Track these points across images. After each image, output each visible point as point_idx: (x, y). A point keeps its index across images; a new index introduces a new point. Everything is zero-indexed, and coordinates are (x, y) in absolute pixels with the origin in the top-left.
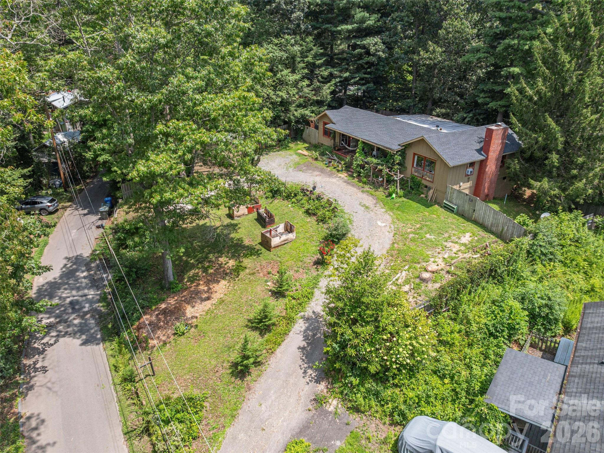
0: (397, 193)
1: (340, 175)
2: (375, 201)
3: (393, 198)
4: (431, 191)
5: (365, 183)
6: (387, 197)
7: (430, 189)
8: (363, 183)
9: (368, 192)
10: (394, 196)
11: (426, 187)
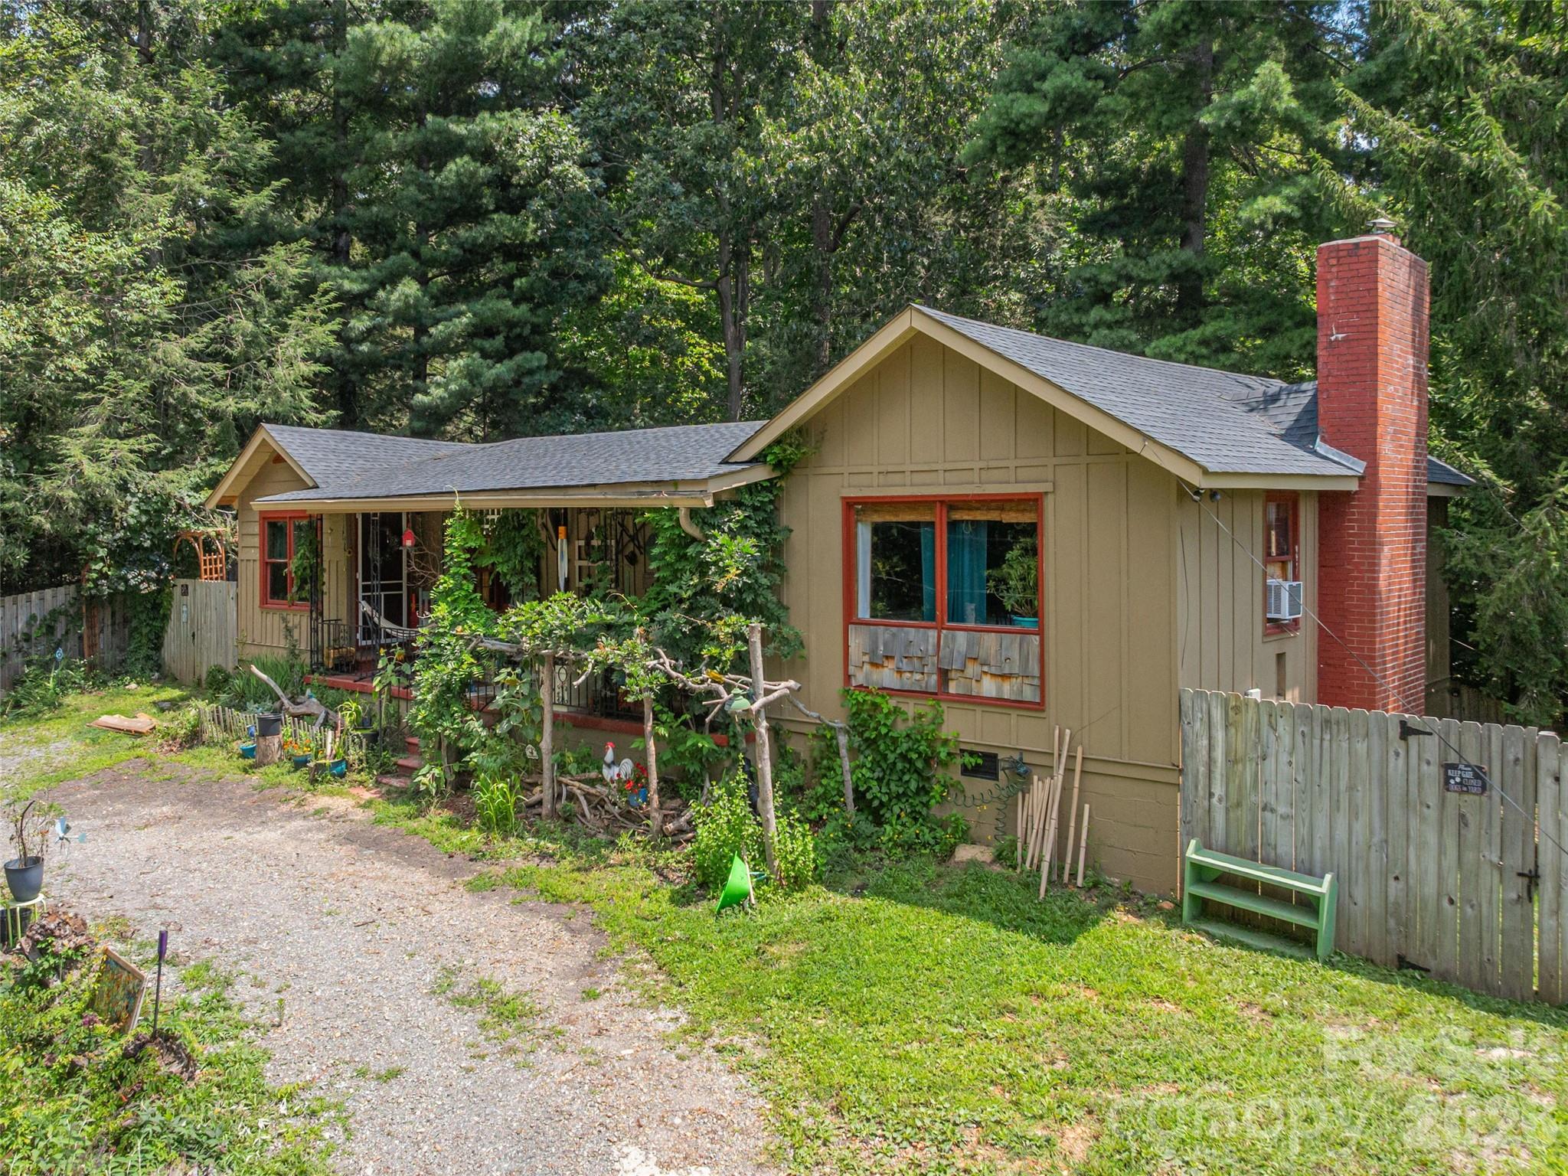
0: (762, 854)
1: (323, 801)
2: (581, 950)
3: (737, 901)
4: (1042, 793)
5: (499, 823)
6: (682, 899)
7: (1022, 774)
8: (487, 826)
9: (521, 882)
10: (741, 876)
11: (986, 765)
